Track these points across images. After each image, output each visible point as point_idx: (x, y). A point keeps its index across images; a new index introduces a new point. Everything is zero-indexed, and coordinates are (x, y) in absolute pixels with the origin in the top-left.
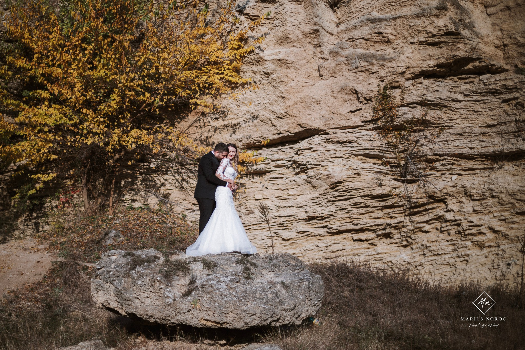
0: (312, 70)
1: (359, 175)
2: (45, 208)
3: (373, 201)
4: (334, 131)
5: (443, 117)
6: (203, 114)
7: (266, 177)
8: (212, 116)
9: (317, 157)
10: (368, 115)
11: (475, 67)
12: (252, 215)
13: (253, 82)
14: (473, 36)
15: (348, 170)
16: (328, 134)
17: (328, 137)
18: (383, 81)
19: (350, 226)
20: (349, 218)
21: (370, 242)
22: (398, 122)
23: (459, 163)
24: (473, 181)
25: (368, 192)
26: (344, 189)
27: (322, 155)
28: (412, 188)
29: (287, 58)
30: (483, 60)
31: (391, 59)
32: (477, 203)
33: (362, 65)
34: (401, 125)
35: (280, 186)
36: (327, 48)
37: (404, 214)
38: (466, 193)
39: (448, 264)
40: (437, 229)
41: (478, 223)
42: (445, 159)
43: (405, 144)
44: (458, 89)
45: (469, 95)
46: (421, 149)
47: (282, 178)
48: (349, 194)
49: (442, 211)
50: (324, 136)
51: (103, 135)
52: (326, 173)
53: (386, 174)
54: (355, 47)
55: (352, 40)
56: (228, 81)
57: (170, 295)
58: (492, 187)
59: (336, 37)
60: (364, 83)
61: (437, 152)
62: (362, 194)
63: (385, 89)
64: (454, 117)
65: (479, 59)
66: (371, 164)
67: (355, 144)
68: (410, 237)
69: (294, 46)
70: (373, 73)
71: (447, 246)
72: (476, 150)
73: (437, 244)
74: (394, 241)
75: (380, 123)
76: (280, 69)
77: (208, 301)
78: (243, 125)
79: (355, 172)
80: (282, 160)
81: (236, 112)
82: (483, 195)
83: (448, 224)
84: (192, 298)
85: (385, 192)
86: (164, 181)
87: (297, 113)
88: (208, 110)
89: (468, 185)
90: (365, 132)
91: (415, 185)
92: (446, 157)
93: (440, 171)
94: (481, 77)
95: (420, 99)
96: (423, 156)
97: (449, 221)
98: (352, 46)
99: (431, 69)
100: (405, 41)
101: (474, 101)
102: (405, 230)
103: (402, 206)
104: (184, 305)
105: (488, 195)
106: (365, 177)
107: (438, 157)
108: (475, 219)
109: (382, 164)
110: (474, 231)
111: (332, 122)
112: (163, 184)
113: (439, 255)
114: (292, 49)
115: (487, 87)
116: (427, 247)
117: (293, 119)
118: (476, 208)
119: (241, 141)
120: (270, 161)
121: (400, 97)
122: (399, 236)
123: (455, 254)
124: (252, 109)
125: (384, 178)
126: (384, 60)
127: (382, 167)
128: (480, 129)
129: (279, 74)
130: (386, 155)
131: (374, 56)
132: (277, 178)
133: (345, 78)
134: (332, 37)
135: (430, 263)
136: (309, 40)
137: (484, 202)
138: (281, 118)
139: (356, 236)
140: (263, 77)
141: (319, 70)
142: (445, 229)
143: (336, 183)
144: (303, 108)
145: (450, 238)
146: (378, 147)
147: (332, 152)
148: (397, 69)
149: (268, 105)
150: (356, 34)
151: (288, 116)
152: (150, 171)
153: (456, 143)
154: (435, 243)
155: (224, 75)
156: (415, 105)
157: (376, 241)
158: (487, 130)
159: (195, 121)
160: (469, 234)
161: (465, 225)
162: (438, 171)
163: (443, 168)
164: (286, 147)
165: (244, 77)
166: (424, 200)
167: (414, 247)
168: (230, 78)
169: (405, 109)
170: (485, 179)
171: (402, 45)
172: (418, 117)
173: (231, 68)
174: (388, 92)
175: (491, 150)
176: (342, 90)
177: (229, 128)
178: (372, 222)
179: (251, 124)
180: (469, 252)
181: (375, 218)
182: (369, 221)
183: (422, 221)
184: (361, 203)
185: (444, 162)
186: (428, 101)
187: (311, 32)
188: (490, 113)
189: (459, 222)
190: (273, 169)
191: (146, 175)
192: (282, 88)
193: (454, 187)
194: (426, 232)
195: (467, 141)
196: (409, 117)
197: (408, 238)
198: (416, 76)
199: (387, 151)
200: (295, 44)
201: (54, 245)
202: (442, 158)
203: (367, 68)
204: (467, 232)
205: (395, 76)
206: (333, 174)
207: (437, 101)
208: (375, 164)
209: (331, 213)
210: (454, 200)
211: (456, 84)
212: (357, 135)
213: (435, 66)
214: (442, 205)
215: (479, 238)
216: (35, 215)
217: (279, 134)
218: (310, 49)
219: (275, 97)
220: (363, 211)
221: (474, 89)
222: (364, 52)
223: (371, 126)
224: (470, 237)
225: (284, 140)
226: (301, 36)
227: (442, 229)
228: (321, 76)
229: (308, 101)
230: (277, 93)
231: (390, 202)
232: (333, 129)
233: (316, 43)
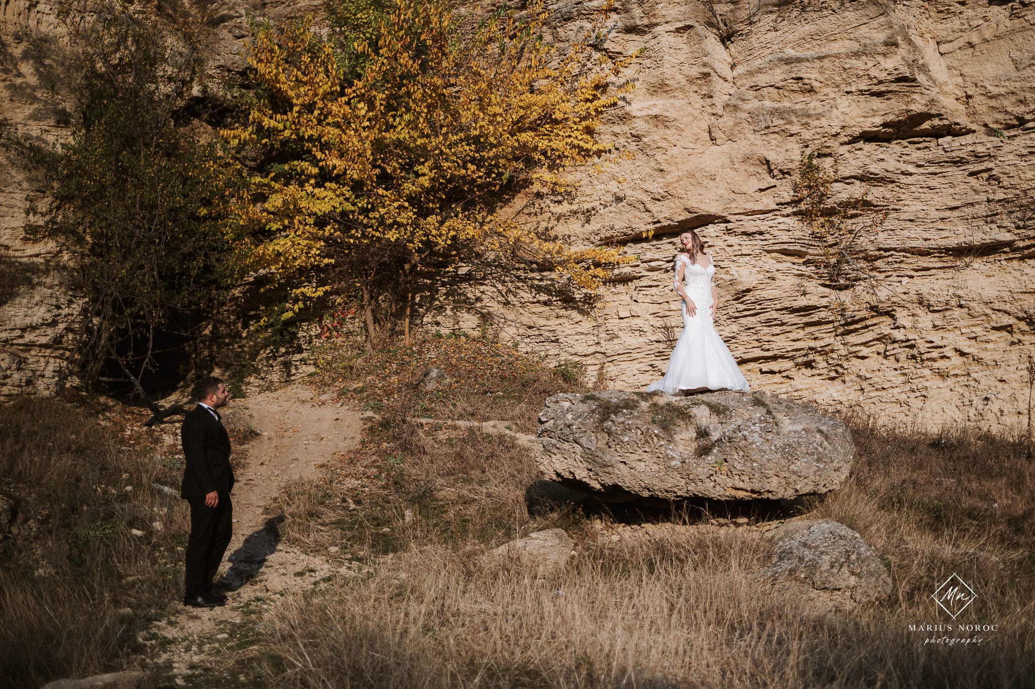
0: (699, 131)
1: (773, 279)
2: (299, 339)
3: (792, 316)
4: (737, 217)
5: (888, 196)
6: (539, 195)
7: (632, 285)
8: (552, 198)
9: (715, 255)
10: (785, 195)
11: (933, 127)
12: (616, 341)
13: (613, 149)
14: (930, 83)
15: (759, 272)
16: (729, 222)
17: (730, 226)
18: (807, 146)
19: (758, 353)
20: (757, 340)
21: (784, 374)
22: (829, 203)
23: (909, 261)
24: (932, 286)
25: (787, 304)
26: (753, 300)
27: (722, 253)
28: (845, 297)
29: (667, 114)
30: (945, 117)
31: (819, 116)
32: (937, 315)
33: (776, 122)
34: (833, 208)
35: (655, 298)
36: (720, 100)
37: (834, 334)
38: (921, 303)
39: (898, 402)
40: (879, 354)
41: (940, 344)
42: (892, 255)
43: (836, 235)
44: (908, 158)
45: (922, 166)
46: (859, 242)
47: (657, 286)
48: (760, 307)
49: (888, 328)
50: (723, 225)
51: (411, 225)
52: (728, 277)
53: (810, 277)
54: (761, 98)
55: (756, 88)
56: (579, 147)
57: (675, 455)
58: (960, 292)
59: (732, 84)
60: (778, 149)
61: (881, 246)
62: (778, 307)
63: (811, 157)
64: (903, 197)
65: (939, 115)
66: (790, 265)
67: (767, 236)
68: (841, 366)
69: (674, 97)
70: (792, 135)
71: (895, 376)
72: (932, 242)
73: (880, 374)
74: (818, 372)
75: (803, 206)
76: (656, 129)
77: (742, 461)
78: (602, 211)
79: (768, 275)
80: (658, 260)
81: (589, 192)
82: (947, 304)
83: (896, 345)
84: (713, 457)
85: (811, 303)
86: (480, 294)
87: (683, 192)
88: (545, 190)
89: (925, 290)
90: (781, 219)
91: (849, 292)
92: (893, 252)
93: (885, 271)
94: (940, 140)
95: (860, 172)
96: (861, 251)
97: (897, 342)
98: (756, 97)
99: (876, 129)
100: (836, 90)
101: (929, 174)
102: (835, 356)
103: (832, 322)
104: (702, 468)
105: (953, 304)
106: (783, 283)
107: (882, 252)
108: (936, 337)
109: (804, 263)
110: (935, 354)
111: (734, 205)
112: (478, 299)
113: (883, 389)
114: (672, 100)
115: (948, 154)
116: (866, 379)
117: (677, 201)
118: (936, 323)
119: (597, 235)
120: (639, 263)
121: (832, 170)
122: (825, 364)
123: (907, 387)
124: (613, 187)
125: (808, 284)
126: (809, 116)
127: (803, 268)
128: (937, 213)
129: (655, 136)
130: (810, 251)
131: (794, 112)
132: (650, 286)
133: (749, 143)
134: (726, 84)
135: (869, 401)
136: (696, 88)
137: (948, 313)
138: (659, 200)
139: (766, 367)
140: (629, 141)
141: (710, 132)
142: (892, 352)
143: (744, 291)
144: (692, 185)
145: (900, 365)
146: (800, 239)
147: (736, 248)
148: (828, 129)
149: (639, 181)
150: (762, 79)
151: (669, 197)
152: (457, 279)
153: (906, 233)
154: (877, 373)
155: (572, 139)
156: (853, 180)
157: (793, 373)
158: (948, 214)
159: (526, 206)
160: (928, 359)
161: (922, 346)
162: (880, 272)
163: (888, 268)
164: (662, 242)
165: (600, 142)
166: (864, 313)
167: (847, 379)
168: (582, 143)
169: (837, 186)
170: (948, 282)
171: (832, 96)
172: (857, 196)
173: (580, 128)
174: (815, 162)
175: (953, 242)
176: (746, 159)
177: (580, 215)
178: (789, 346)
179: (612, 209)
180: (927, 384)
181: (794, 341)
182: (785, 344)
183: (860, 342)
184: (775, 319)
185: (890, 259)
186: (871, 174)
187: (699, 76)
188: (952, 191)
189: (913, 342)
190: (645, 273)
191: (452, 285)
192: (660, 157)
193: (905, 293)
194: (863, 358)
195: (919, 230)
196: (844, 197)
197: (838, 368)
198: (854, 140)
199: (812, 245)
200: (676, 94)
201: (344, 393)
202: (888, 254)
203: (783, 128)
204: (924, 357)
205: (826, 139)
206: (739, 279)
207: (882, 174)
208: (794, 264)
209: (732, 335)
210: (905, 313)
211: (905, 151)
212: (771, 223)
213: (881, 125)
214: (888, 320)
215: (941, 364)
216: (283, 350)
217: (655, 223)
218: (696, 99)
219: (648, 170)
220: (777, 330)
221: (931, 156)
222: (776, 105)
223: (789, 210)
224: (929, 363)
225: (661, 232)
226: (684, 82)
227: (888, 353)
228: (713, 139)
229: (698, 175)
230: (653, 164)
231: (815, 318)
232: (735, 214)
233: (703, 92)
